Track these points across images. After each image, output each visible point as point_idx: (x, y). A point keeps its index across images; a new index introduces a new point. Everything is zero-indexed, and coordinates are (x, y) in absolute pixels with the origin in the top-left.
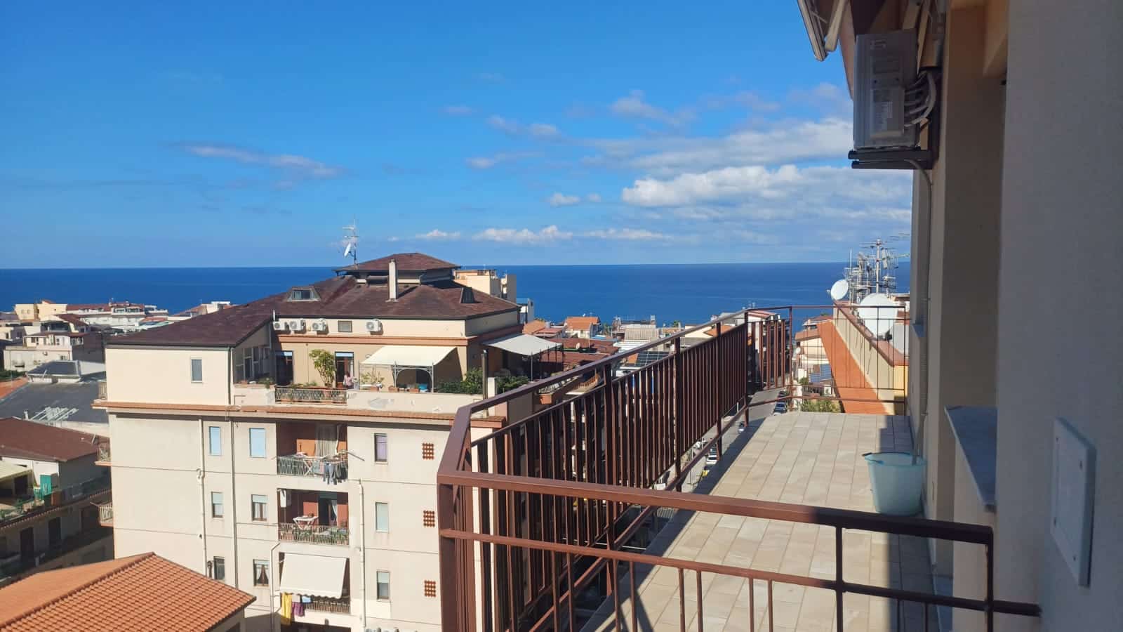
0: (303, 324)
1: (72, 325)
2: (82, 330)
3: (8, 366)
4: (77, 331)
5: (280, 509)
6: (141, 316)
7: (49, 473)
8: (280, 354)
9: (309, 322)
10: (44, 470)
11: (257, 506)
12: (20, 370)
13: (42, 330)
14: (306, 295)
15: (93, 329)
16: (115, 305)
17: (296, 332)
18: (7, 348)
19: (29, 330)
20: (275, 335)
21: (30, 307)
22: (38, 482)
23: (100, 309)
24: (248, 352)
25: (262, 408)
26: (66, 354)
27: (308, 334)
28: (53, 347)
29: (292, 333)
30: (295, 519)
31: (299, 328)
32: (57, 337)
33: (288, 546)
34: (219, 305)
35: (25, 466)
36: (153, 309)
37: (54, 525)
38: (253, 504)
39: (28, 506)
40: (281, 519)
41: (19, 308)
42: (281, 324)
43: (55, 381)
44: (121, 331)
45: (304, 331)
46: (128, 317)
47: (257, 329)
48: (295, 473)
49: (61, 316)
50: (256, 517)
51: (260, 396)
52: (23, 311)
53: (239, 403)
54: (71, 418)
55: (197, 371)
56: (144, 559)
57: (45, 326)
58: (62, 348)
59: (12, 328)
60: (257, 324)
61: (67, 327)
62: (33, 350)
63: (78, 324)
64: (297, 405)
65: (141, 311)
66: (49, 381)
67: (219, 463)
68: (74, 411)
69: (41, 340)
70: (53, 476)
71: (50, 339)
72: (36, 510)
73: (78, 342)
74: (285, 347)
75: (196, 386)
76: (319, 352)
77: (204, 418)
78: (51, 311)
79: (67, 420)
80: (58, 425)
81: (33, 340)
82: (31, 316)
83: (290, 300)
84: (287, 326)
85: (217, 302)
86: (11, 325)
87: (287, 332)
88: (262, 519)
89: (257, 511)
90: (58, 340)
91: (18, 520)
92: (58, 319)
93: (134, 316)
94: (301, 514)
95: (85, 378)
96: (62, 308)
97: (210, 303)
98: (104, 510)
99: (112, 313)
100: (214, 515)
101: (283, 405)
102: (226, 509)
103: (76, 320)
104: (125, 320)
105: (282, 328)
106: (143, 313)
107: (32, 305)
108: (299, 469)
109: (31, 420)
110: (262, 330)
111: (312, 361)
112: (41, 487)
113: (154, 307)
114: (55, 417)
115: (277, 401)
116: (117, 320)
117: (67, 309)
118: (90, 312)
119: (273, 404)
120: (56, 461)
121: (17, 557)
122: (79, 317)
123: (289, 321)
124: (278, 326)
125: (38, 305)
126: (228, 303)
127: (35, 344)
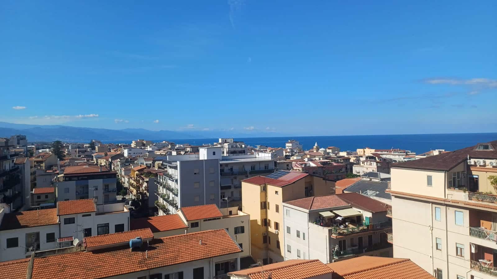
0: (484, 162)
1: (377, 158)
2: (381, 160)
3: (354, 172)
4: (379, 160)
5: (471, 254)
6: (404, 155)
7: (369, 216)
8: (471, 176)
9: (488, 161)
10: (367, 215)
11: (459, 249)
12: (358, 174)
13: (366, 159)
14: (486, 147)
15: (385, 160)
16: (394, 150)
17: (480, 166)
18: (354, 165)
19: (362, 159)
20: (469, 167)
21: (362, 150)
22: (365, 219)
23: (388, 151)
24: (454, 174)
25: (462, 202)
26: (374, 169)
27: (487, 167)
28: (371, 166)
29: (478, 166)
30: (480, 260)
31: (482, 164)
32: (371, 162)
33: (475, 273)
34: (439, 151)
35: (360, 212)
36: (409, 152)
37: (370, 237)
38: (457, 248)
39: (361, 228)
40: (472, 258)
41: (358, 150)
42: (472, 161)
43: (371, 180)
44: (396, 161)
45: (485, 166)
46: (399, 155)
47: (460, 163)
48: (480, 237)
49: (373, 154)
50: (458, 254)
51: (461, 196)
52: (360, 151)
53: (450, 198)
54: (377, 195)
55: (429, 181)
56: (406, 261)
57: (367, 157)
58: (373, 167)
59: (356, 158)
60: (460, 161)
61: (375, 159)
62: (363, 167)
63: (379, 158)
64: (481, 203)
65: (404, 153)
66: (369, 179)
67: (439, 224)
68: (378, 192)
69: (366, 163)
70: (370, 218)
71: (369, 163)
72: (363, 230)
73: (379, 165)
74: (474, 173)
75: (429, 188)
76: (493, 177)
77: (433, 203)
78: (369, 152)
79: (375, 196)
80: (372, 198)
81: (363, 163)
82: (362, 154)
83: (477, 150)
84: (475, 163)
85: (438, 150)
86: (356, 157)
87: (475, 165)
88: (461, 256)
89: (459, 251)
90: (372, 164)
91: (358, 233)
92: (372, 155)
93: (401, 155)
94: (483, 259)
95: (382, 180)
96: (373, 151)
97: (435, 150)
98: (389, 236)
99: (392, 153)
100: (437, 249)
101: (473, 202)
102: (443, 246)
103: (378, 155)
104: (397, 156)
105: (473, 163)
106: (405, 154)
107: (362, 149)
108: (482, 235)
109: (362, 194)
110: (462, 164)
111: (489, 181)
112: (365, 221)
113: (410, 151)
114: (371, 194)
115: (469, 199)
116: (394, 156)
117: (375, 151)
118: (384, 153)
119: (467, 200)
120: (371, 212)
121: (357, 247)
122: (380, 154)
123: (476, 160)
124: (470, 162)
125: (365, 149)
126: (443, 150)
127: (363, 165)
